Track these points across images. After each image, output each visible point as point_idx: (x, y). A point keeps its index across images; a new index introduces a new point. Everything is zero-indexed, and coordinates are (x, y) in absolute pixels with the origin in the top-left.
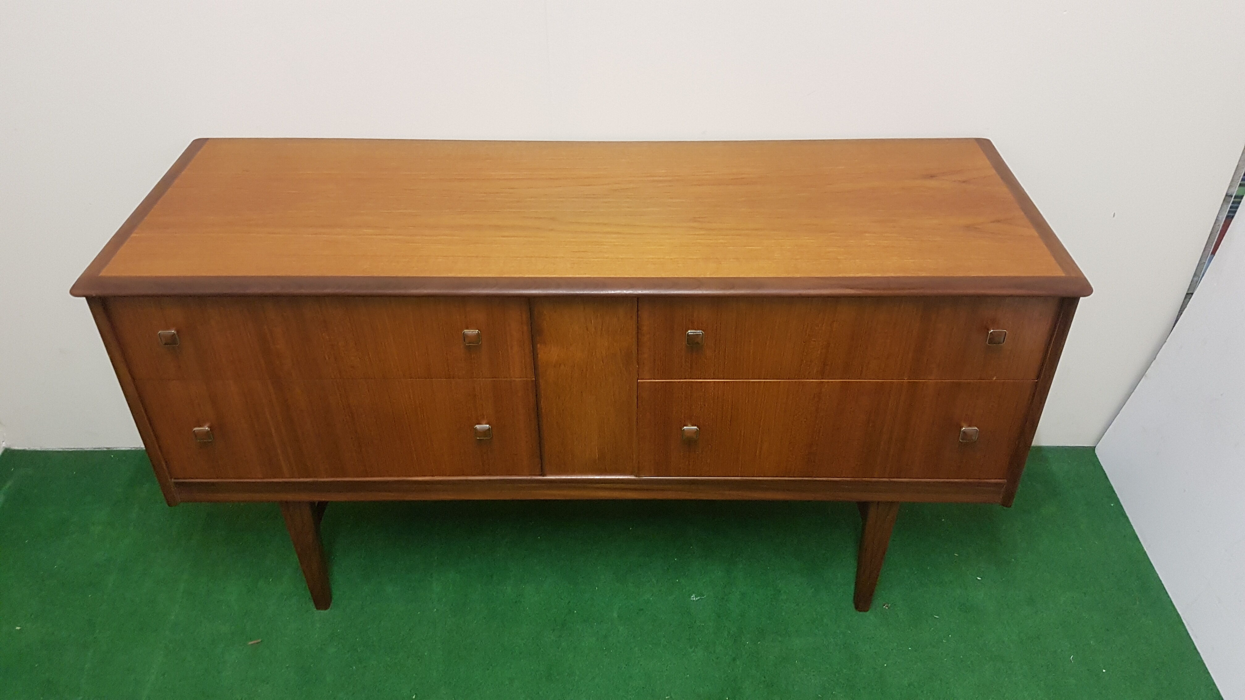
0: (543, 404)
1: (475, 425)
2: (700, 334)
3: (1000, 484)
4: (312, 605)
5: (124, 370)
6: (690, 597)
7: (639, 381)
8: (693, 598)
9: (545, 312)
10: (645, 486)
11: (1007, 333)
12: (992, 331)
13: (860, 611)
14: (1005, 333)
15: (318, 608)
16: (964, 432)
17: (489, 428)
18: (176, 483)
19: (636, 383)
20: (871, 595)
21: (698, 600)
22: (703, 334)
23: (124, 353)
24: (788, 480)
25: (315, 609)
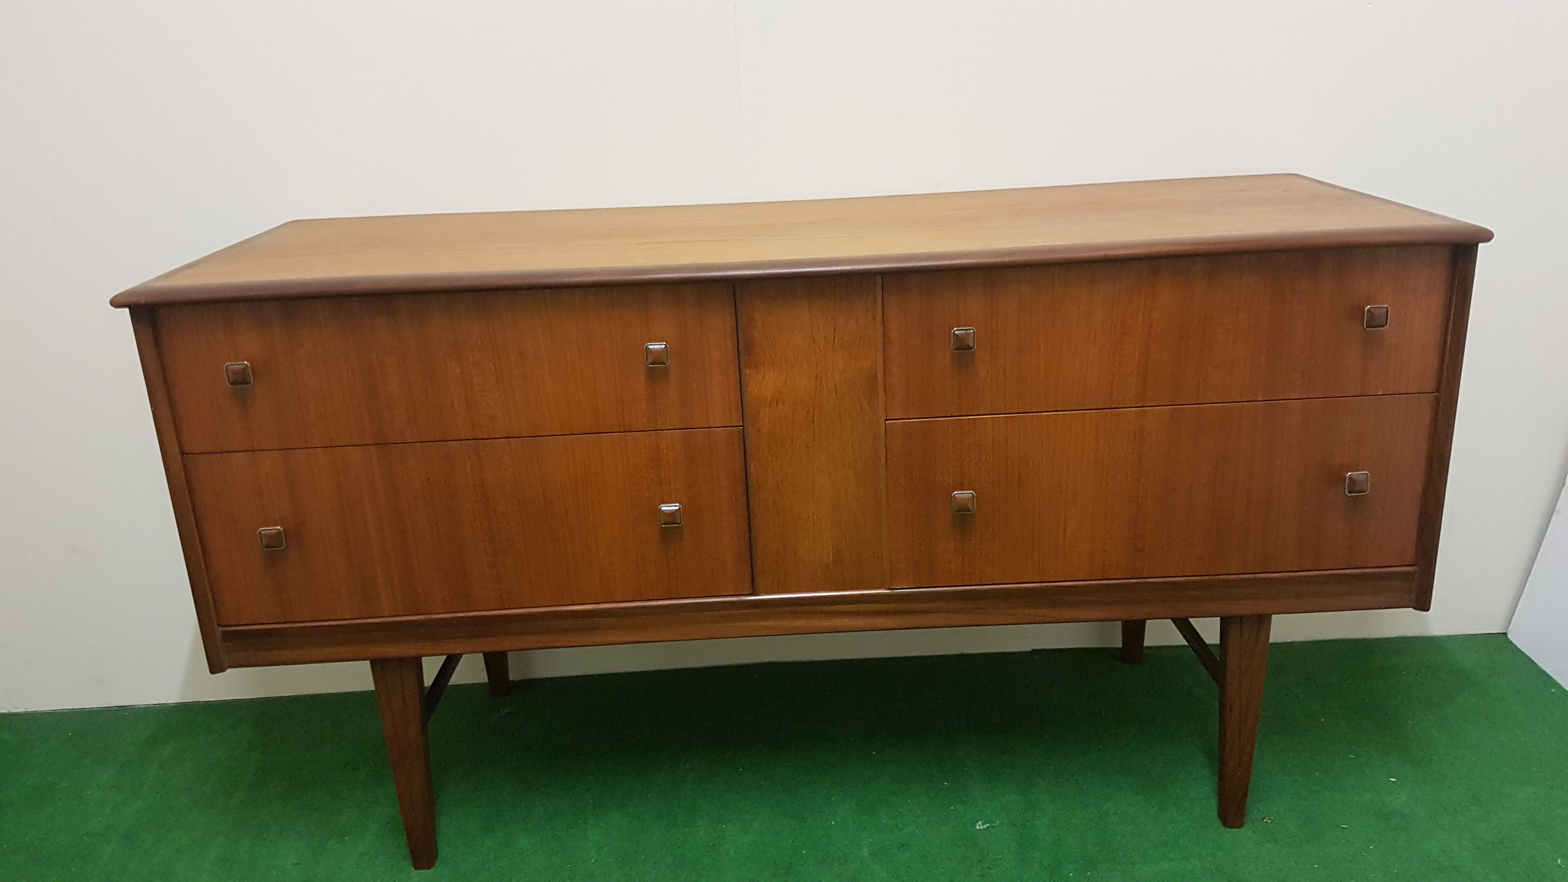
0: (752, 469)
1: (660, 504)
2: (971, 333)
3: (1409, 573)
4: (408, 865)
5: (172, 437)
6: (975, 826)
7: (887, 422)
8: (979, 826)
9: (756, 316)
10: (902, 606)
11: (1389, 309)
12: (1369, 307)
13: (1231, 827)
14: (1386, 309)
15: (416, 868)
16: (1351, 478)
17: (680, 508)
18: (225, 634)
19: (883, 425)
20: (1245, 795)
21: (988, 827)
22: (974, 332)
23: (172, 405)
24: (1109, 585)
25: (413, 869)
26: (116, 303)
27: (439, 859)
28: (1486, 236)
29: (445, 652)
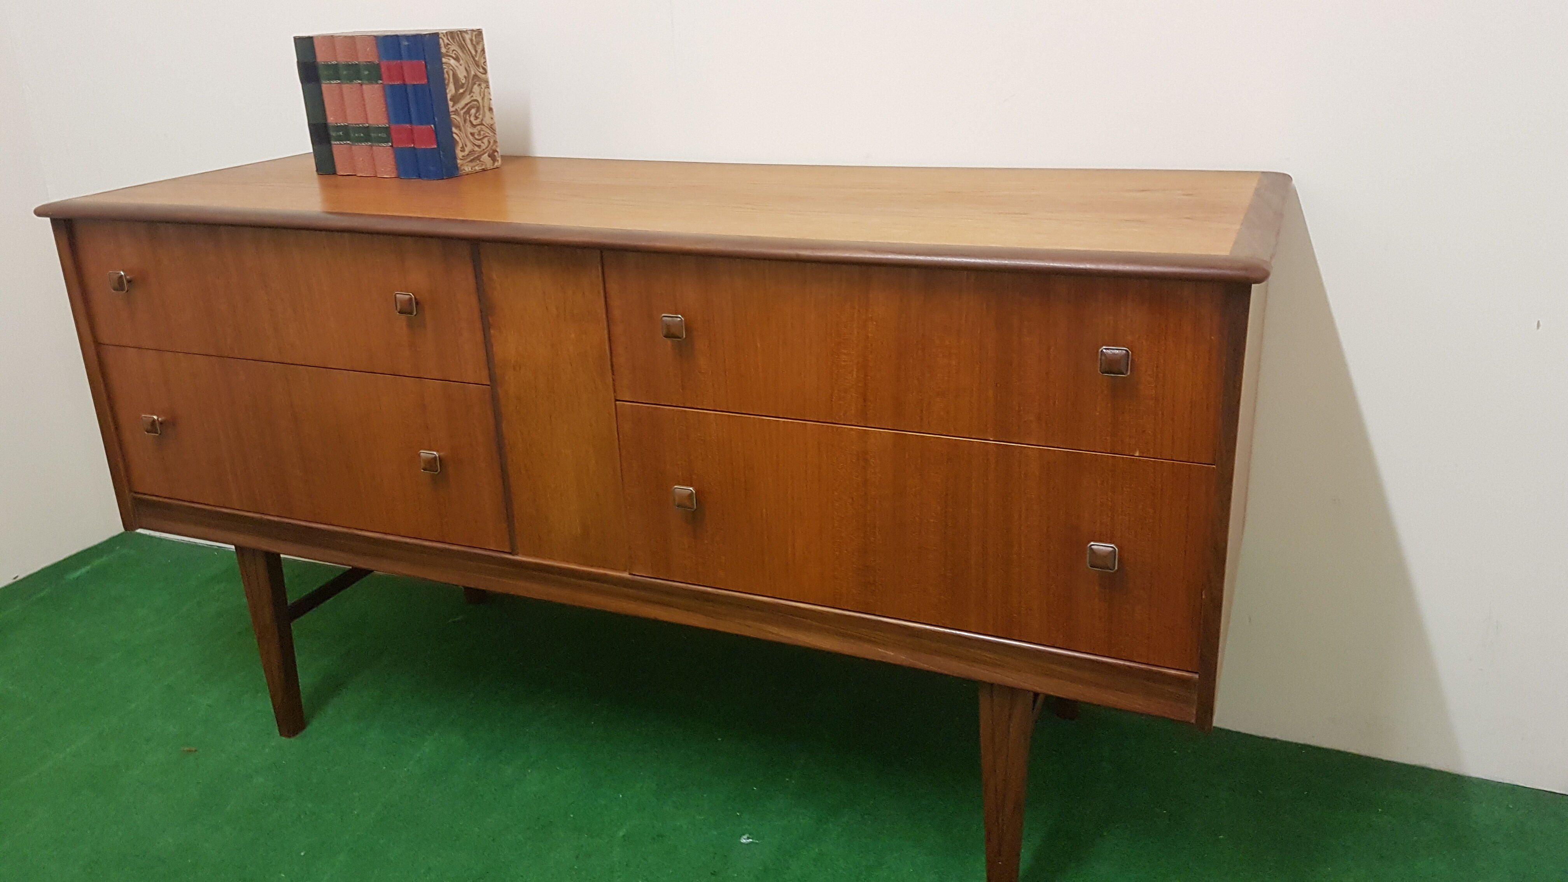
0: (505, 430)
3: (1186, 680)
5: (86, 328)
7: (617, 402)
8: (745, 839)
10: (643, 594)
15: (280, 734)
16: (1092, 550)
18: (136, 500)
19: (614, 405)
22: (683, 322)
23: (86, 301)
25: (277, 734)
26: (40, 212)
27: (304, 732)
28: (1262, 277)
29: (351, 564)
